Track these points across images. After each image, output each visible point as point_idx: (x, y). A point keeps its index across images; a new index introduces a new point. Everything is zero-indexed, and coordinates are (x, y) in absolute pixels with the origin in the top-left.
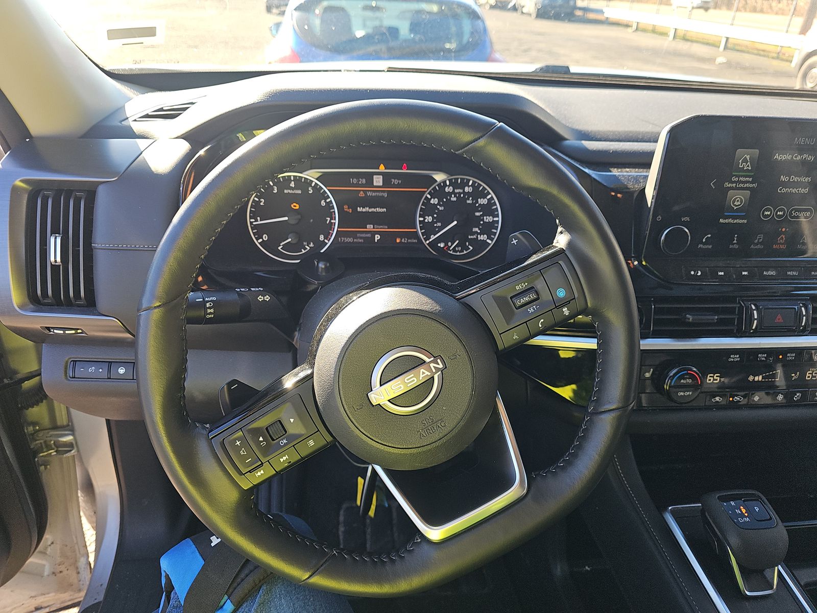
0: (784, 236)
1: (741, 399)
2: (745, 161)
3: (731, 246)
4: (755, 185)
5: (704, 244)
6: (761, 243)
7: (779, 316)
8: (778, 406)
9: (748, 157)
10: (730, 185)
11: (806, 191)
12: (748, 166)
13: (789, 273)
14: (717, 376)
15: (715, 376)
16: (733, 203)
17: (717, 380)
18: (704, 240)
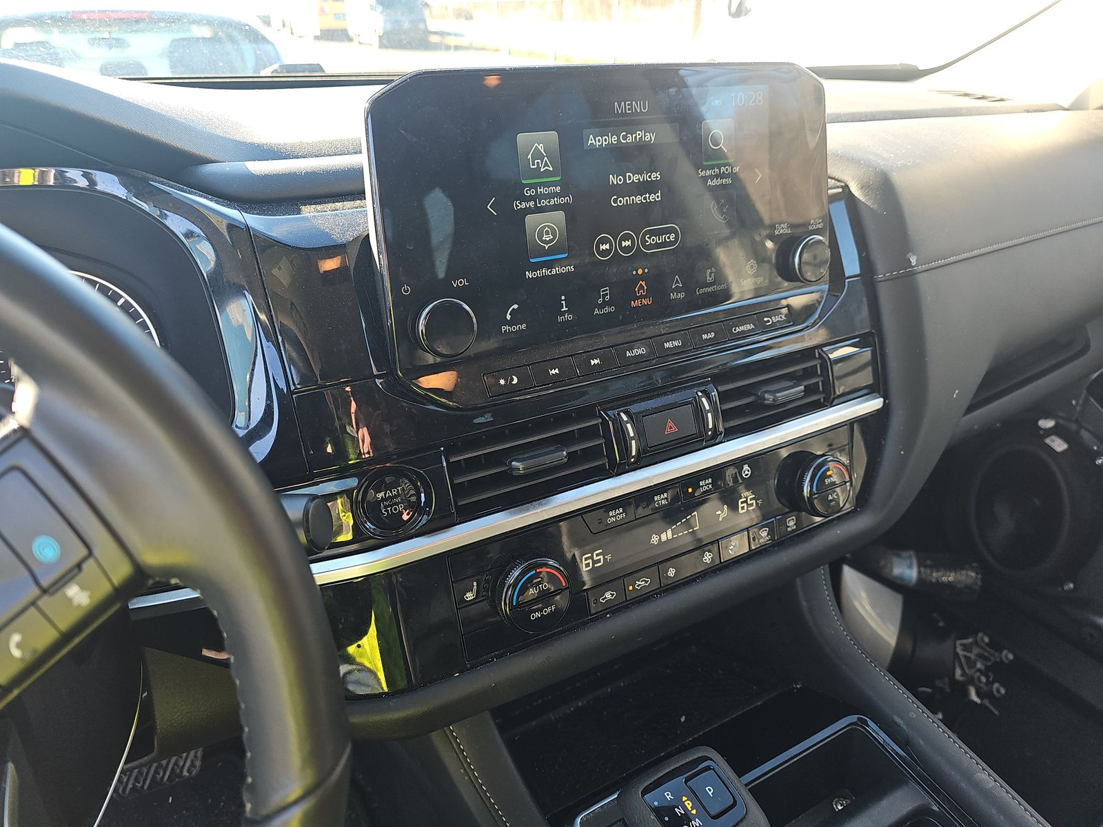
0: (643, 283)
1: (646, 582)
2: (537, 155)
3: (560, 319)
4: (568, 199)
5: (510, 323)
6: (609, 304)
7: (670, 423)
8: (708, 573)
9: (541, 147)
10: (523, 205)
11: (658, 197)
12: (546, 165)
13: (667, 345)
14: (597, 555)
15: (595, 556)
16: (540, 238)
17: (599, 561)
18: (509, 317)
